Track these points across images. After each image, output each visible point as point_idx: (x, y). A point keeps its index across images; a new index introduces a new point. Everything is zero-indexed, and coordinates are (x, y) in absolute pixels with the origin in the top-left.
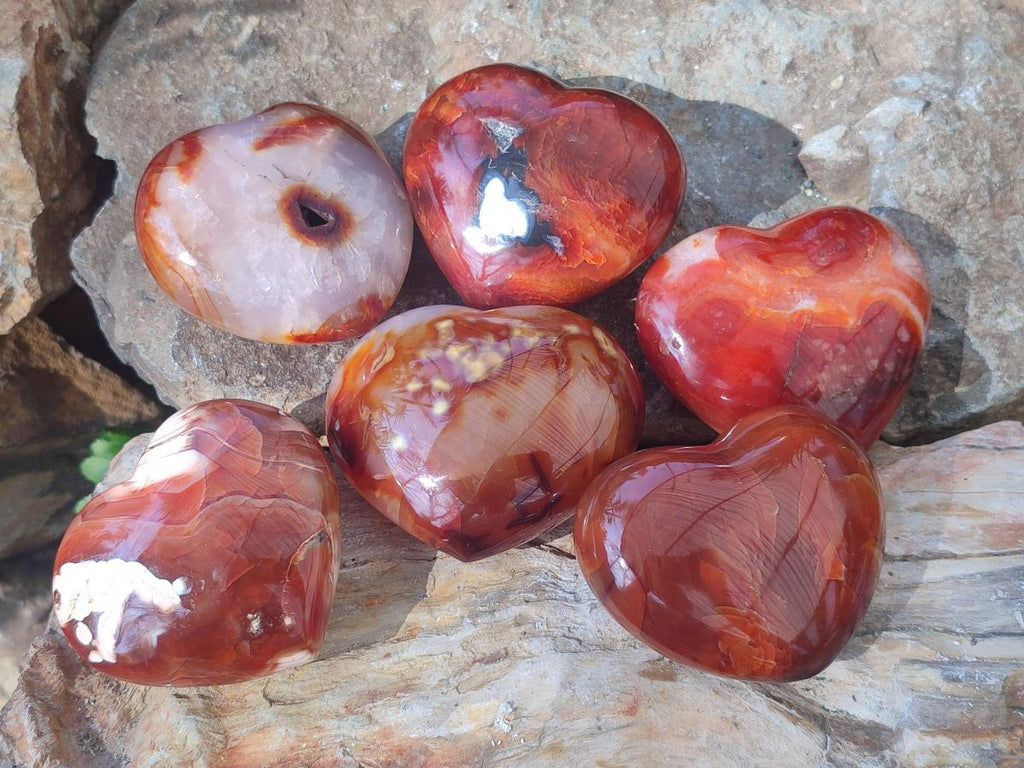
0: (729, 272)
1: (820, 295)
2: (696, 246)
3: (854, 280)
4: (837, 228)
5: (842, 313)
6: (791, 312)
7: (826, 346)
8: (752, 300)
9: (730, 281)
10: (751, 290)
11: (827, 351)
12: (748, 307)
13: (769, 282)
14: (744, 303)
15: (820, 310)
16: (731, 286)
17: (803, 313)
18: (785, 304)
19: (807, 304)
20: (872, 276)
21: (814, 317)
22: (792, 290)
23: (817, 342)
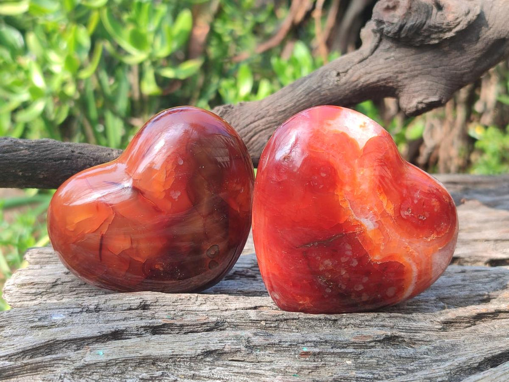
0: (356, 161)
1: (380, 228)
2: (361, 126)
3: (405, 241)
4: (434, 206)
5: (378, 248)
6: (356, 218)
7: (349, 253)
8: (348, 189)
9: (350, 166)
10: (354, 183)
11: (347, 256)
12: (341, 189)
13: (367, 191)
14: (343, 184)
15: (370, 235)
16: (348, 170)
17: (361, 225)
18: (359, 211)
19: (368, 224)
20: (415, 249)
21: (363, 233)
22: (371, 209)
23: (348, 247)
